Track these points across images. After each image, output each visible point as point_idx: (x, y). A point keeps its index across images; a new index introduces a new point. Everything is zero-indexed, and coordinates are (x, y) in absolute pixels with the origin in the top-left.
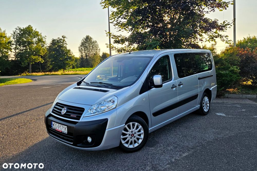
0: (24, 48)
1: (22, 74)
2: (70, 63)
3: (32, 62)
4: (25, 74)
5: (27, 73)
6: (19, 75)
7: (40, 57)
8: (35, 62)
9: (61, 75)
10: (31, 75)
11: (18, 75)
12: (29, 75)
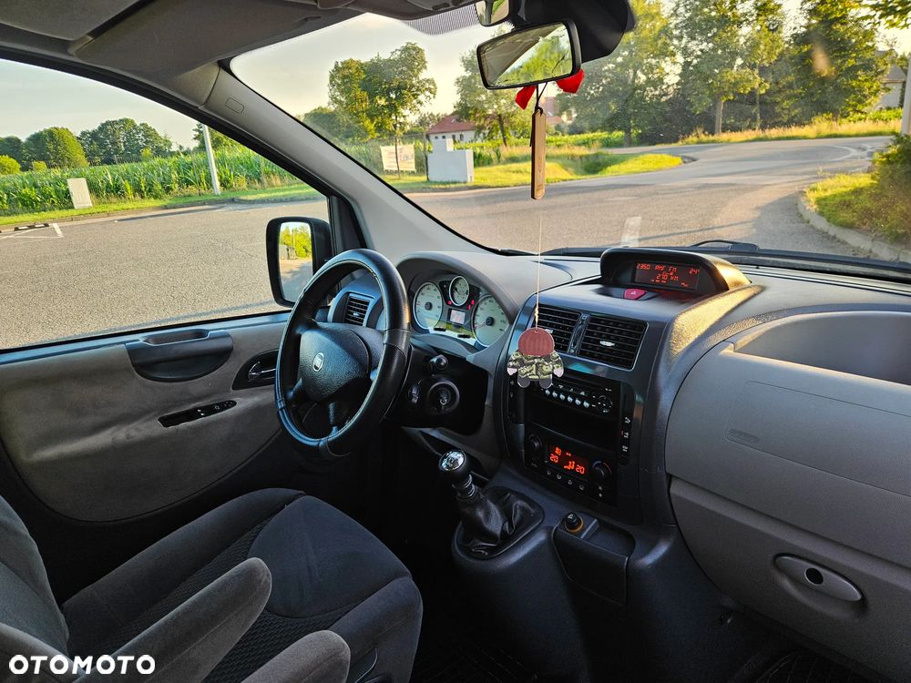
0: (711, 45)
1: (687, 140)
2: (867, 84)
3: (725, 94)
4: (695, 139)
5: (704, 132)
6: (680, 143)
7: (757, 71)
8: (736, 94)
9: (816, 138)
10: (713, 142)
11: (676, 140)
12: (708, 142)
